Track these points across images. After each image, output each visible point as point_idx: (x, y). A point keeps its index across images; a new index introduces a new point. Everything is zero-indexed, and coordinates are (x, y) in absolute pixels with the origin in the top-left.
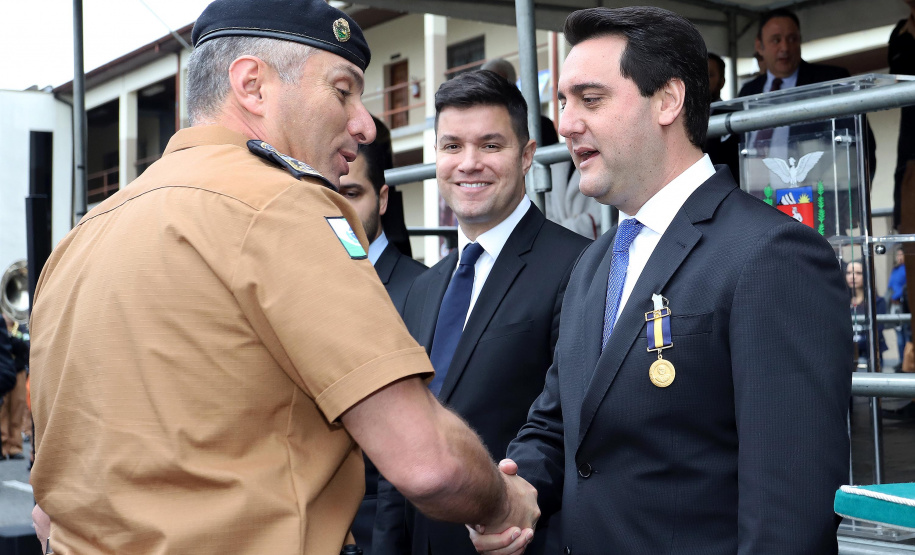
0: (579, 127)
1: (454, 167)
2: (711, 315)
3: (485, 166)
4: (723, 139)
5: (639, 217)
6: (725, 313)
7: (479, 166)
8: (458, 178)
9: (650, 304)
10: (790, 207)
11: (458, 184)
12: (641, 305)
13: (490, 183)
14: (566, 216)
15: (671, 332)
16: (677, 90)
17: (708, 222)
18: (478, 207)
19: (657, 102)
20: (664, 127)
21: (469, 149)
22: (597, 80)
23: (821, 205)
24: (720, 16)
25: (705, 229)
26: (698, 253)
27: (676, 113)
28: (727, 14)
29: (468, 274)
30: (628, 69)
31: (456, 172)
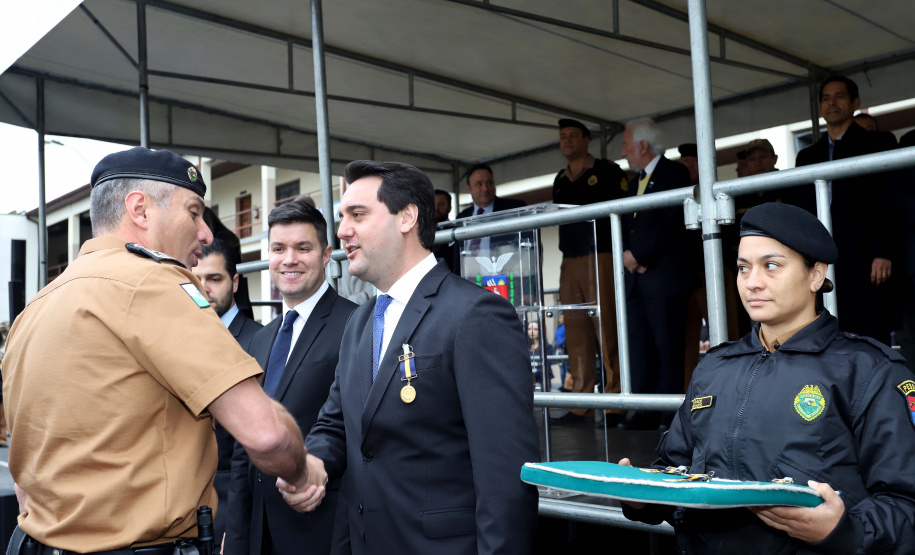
0: (350, 233)
1: (280, 263)
2: (441, 356)
3: (300, 261)
4: (450, 245)
5: (390, 293)
6: (450, 353)
7: (296, 262)
8: (283, 269)
9: (400, 351)
10: (493, 287)
11: (283, 273)
12: (396, 351)
13: (302, 273)
14: (351, 294)
15: (415, 367)
16: (413, 212)
17: (434, 295)
18: (295, 288)
19: (400, 217)
20: (404, 234)
21: (290, 251)
22: (362, 203)
23: (512, 287)
24: (448, 167)
25: (432, 300)
26: (429, 316)
27: (412, 226)
28: (453, 165)
29: (289, 330)
30: (382, 197)
31: (281, 266)
